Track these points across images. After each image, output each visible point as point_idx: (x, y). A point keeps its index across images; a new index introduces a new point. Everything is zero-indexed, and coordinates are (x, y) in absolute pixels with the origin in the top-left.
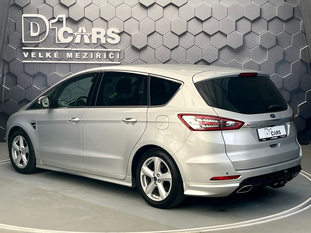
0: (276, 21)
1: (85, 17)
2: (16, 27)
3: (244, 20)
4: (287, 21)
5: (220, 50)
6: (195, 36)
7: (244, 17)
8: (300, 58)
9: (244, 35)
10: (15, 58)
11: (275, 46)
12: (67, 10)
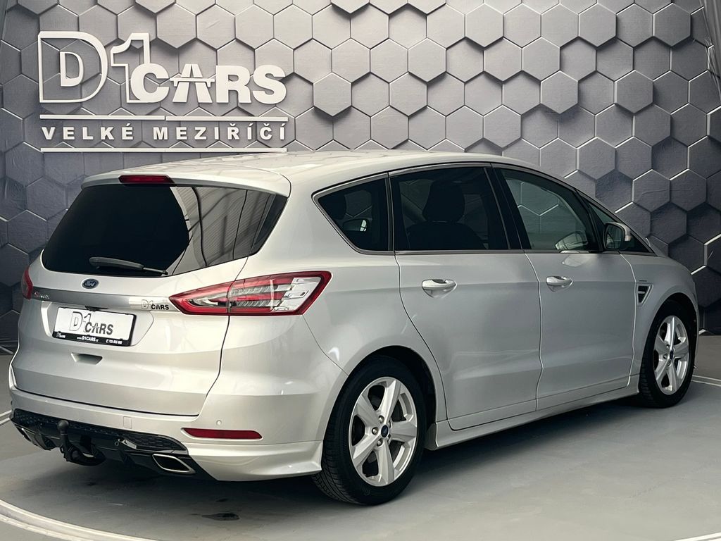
0: (652, 49)
1: (198, 37)
2: (23, 64)
3: (579, 45)
4: (677, 48)
5: (525, 116)
6: (465, 83)
7: (578, 39)
8: (708, 134)
9: (580, 82)
10: (18, 142)
11: (651, 105)
12: (151, 23)
